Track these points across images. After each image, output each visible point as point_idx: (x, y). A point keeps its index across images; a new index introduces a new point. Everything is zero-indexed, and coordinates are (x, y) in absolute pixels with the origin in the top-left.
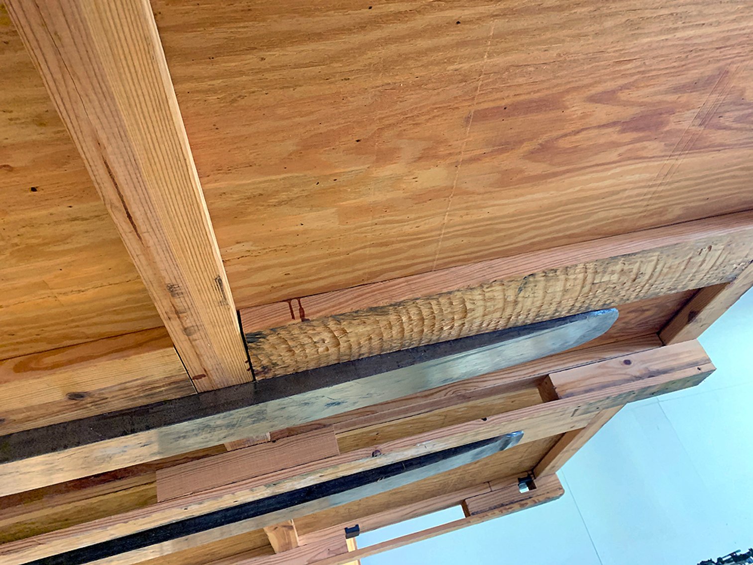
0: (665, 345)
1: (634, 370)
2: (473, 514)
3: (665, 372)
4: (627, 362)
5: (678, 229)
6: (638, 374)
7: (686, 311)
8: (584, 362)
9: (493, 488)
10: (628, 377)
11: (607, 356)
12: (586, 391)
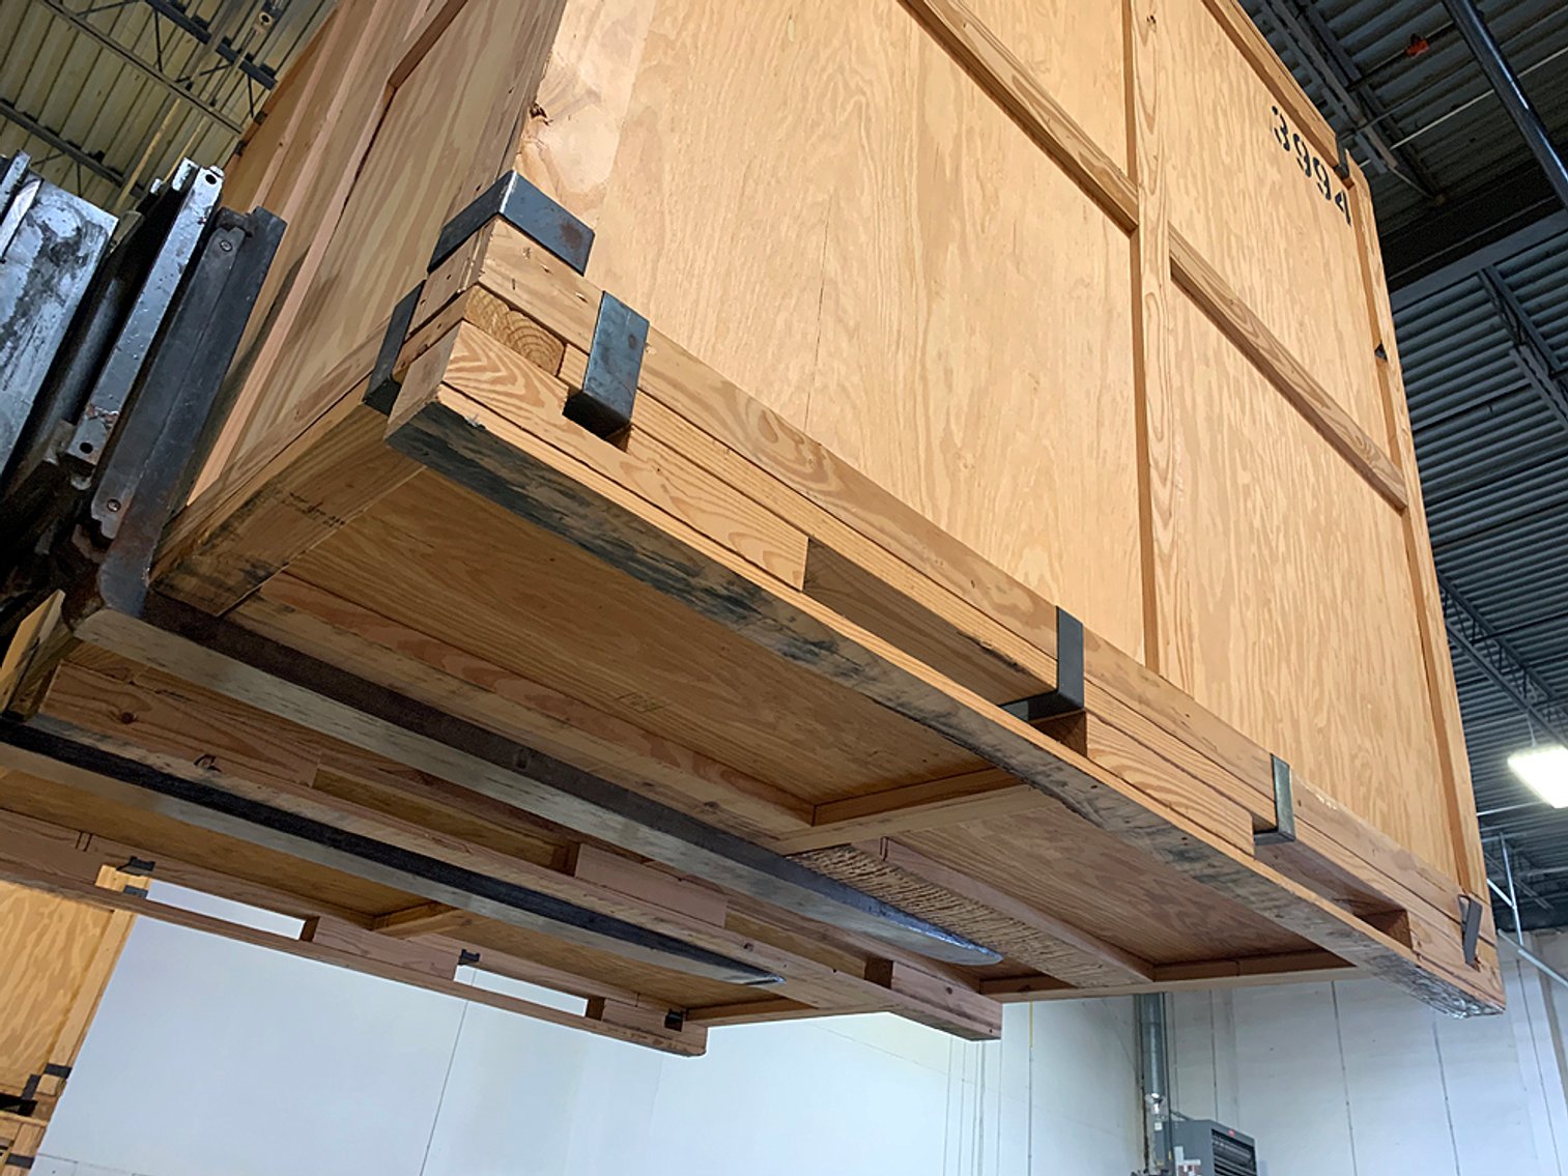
0: (980, 993)
1: (951, 1001)
2: (605, 1021)
3: (969, 1017)
4: (949, 991)
5: (1099, 943)
6: (951, 1006)
7: (1025, 982)
8: (923, 969)
9: (640, 1004)
10: (943, 1003)
11: (940, 975)
12: (912, 996)
